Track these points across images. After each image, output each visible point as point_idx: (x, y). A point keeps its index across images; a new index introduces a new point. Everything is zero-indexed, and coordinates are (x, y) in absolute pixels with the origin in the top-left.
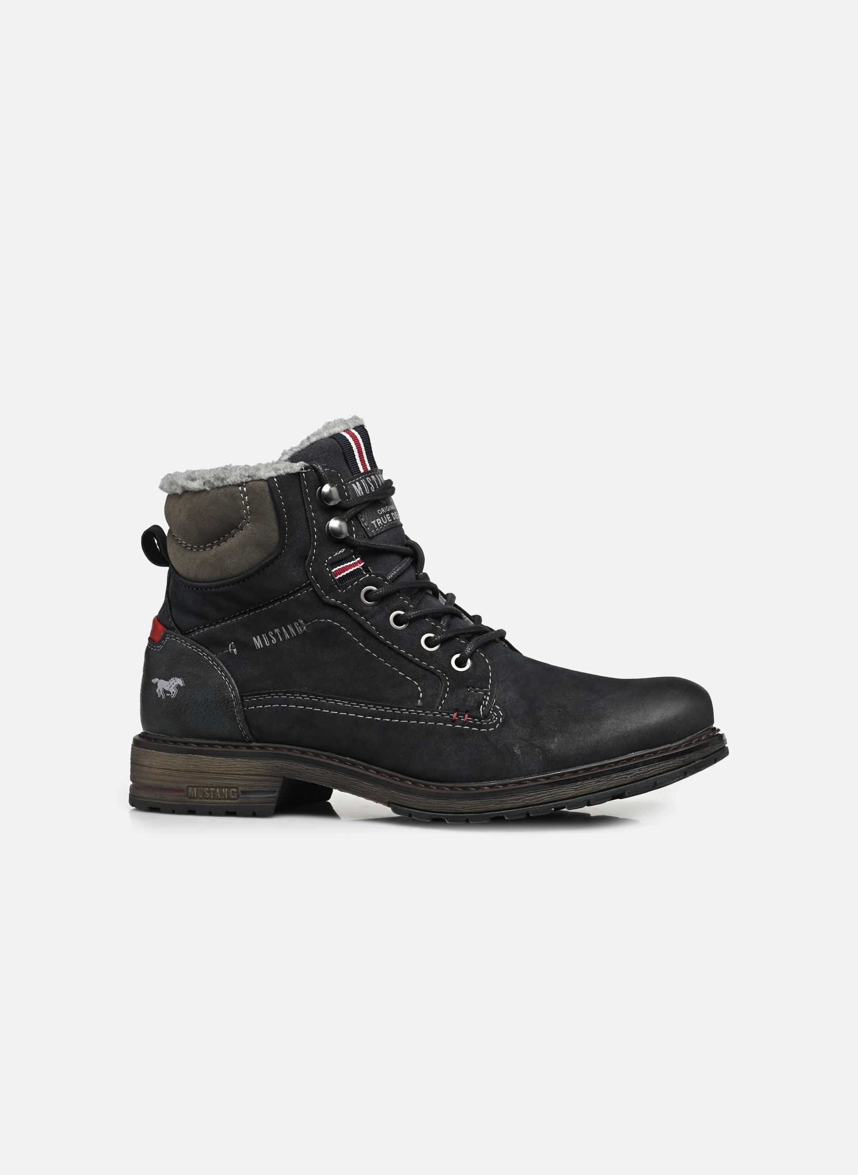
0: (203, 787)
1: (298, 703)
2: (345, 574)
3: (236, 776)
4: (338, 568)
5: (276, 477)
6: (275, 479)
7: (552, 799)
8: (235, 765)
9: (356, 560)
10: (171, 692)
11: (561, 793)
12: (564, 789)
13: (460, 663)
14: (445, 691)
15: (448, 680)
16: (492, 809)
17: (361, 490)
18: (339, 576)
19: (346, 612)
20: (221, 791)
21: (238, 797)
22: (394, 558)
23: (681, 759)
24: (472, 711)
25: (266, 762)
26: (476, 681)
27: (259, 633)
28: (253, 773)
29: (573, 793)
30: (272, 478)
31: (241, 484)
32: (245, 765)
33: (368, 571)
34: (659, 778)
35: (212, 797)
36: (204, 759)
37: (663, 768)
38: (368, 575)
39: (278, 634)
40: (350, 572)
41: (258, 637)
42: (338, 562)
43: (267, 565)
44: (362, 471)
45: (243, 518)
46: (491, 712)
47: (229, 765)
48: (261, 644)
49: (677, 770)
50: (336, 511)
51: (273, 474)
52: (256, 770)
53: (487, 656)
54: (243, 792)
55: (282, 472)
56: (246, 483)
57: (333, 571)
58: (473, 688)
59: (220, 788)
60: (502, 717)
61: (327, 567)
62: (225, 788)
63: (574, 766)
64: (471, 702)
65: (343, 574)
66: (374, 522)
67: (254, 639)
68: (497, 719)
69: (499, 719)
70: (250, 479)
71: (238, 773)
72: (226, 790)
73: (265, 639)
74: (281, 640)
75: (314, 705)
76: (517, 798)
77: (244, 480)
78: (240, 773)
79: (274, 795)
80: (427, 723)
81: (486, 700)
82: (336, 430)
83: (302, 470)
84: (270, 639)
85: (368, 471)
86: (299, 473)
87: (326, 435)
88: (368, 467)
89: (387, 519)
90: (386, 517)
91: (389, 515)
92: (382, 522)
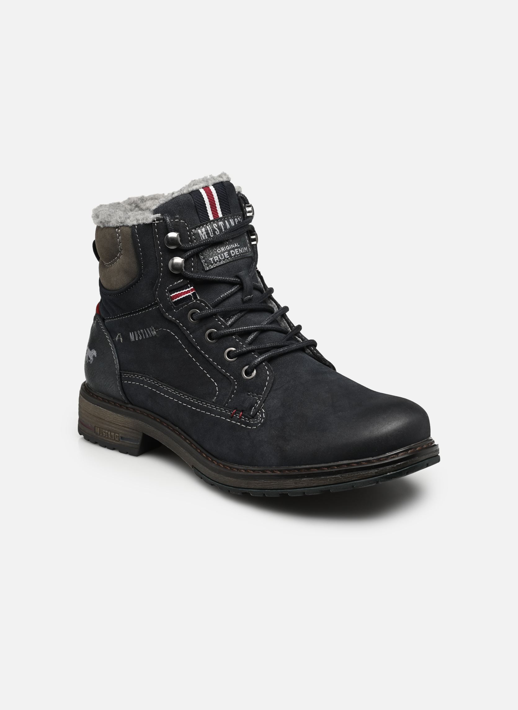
0: (102, 428)
1: (150, 385)
2: (179, 298)
3: (118, 426)
4: (176, 293)
5: (137, 225)
6: (136, 227)
7: (280, 487)
8: (117, 418)
9: (191, 288)
10: (91, 359)
11: (286, 485)
12: (288, 481)
13: (248, 373)
14: (233, 392)
15: (236, 385)
16: (243, 487)
17: (205, 234)
18: (175, 300)
19: (177, 326)
20: (111, 433)
21: (119, 441)
22: (223, 286)
23: (375, 471)
24: (245, 411)
25: (133, 420)
26: (255, 388)
27: (133, 330)
28: (126, 426)
29: (293, 485)
30: (134, 226)
31: (117, 227)
32: (122, 420)
33: (195, 298)
34: (356, 483)
35: (106, 437)
36: (102, 410)
37: (359, 476)
38: (195, 301)
39: (143, 333)
40: (183, 297)
41: (133, 333)
42: (177, 288)
43: (132, 286)
44: (211, 218)
45: (118, 251)
46: (258, 414)
47: (114, 418)
48: (134, 338)
49: (370, 479)
50: (178, 252)
51: (135, 223)
52: (128, 425)
53: (269, 369)
54: (122, 438)
55: (140, 222)
56: (121, 227)
57: (172, 295)
58: (252, 393)
59: (111, 432)
60: (264, 418)
61: (167, 292)
62: (113, 432)
63: (300, 465)
64: (247, 405)
65: (178, 299)
66: (211, 259)
67: (130, 333)
68: (260, 419)
69: (262, 420)
70: (122, 225)
71: (118, 424)
72: (113, 434)
73: (136, 335)
74: (144, 338)
75: (157, 388)
76: (257, 482)
77: (118, 225)
78: (120, 424)
79: (138, 444)
80: (215, 416)
81: (257, 403)
82: (195, 188)
83: (154, 221)
84: (139, 336)
85: (217, 219)
86: (151, 223)
87: (185, 192)
88: (220, 215)
89: (224, 256)
90: (224, 254)
91: (227, 252)
92: (219, 259)
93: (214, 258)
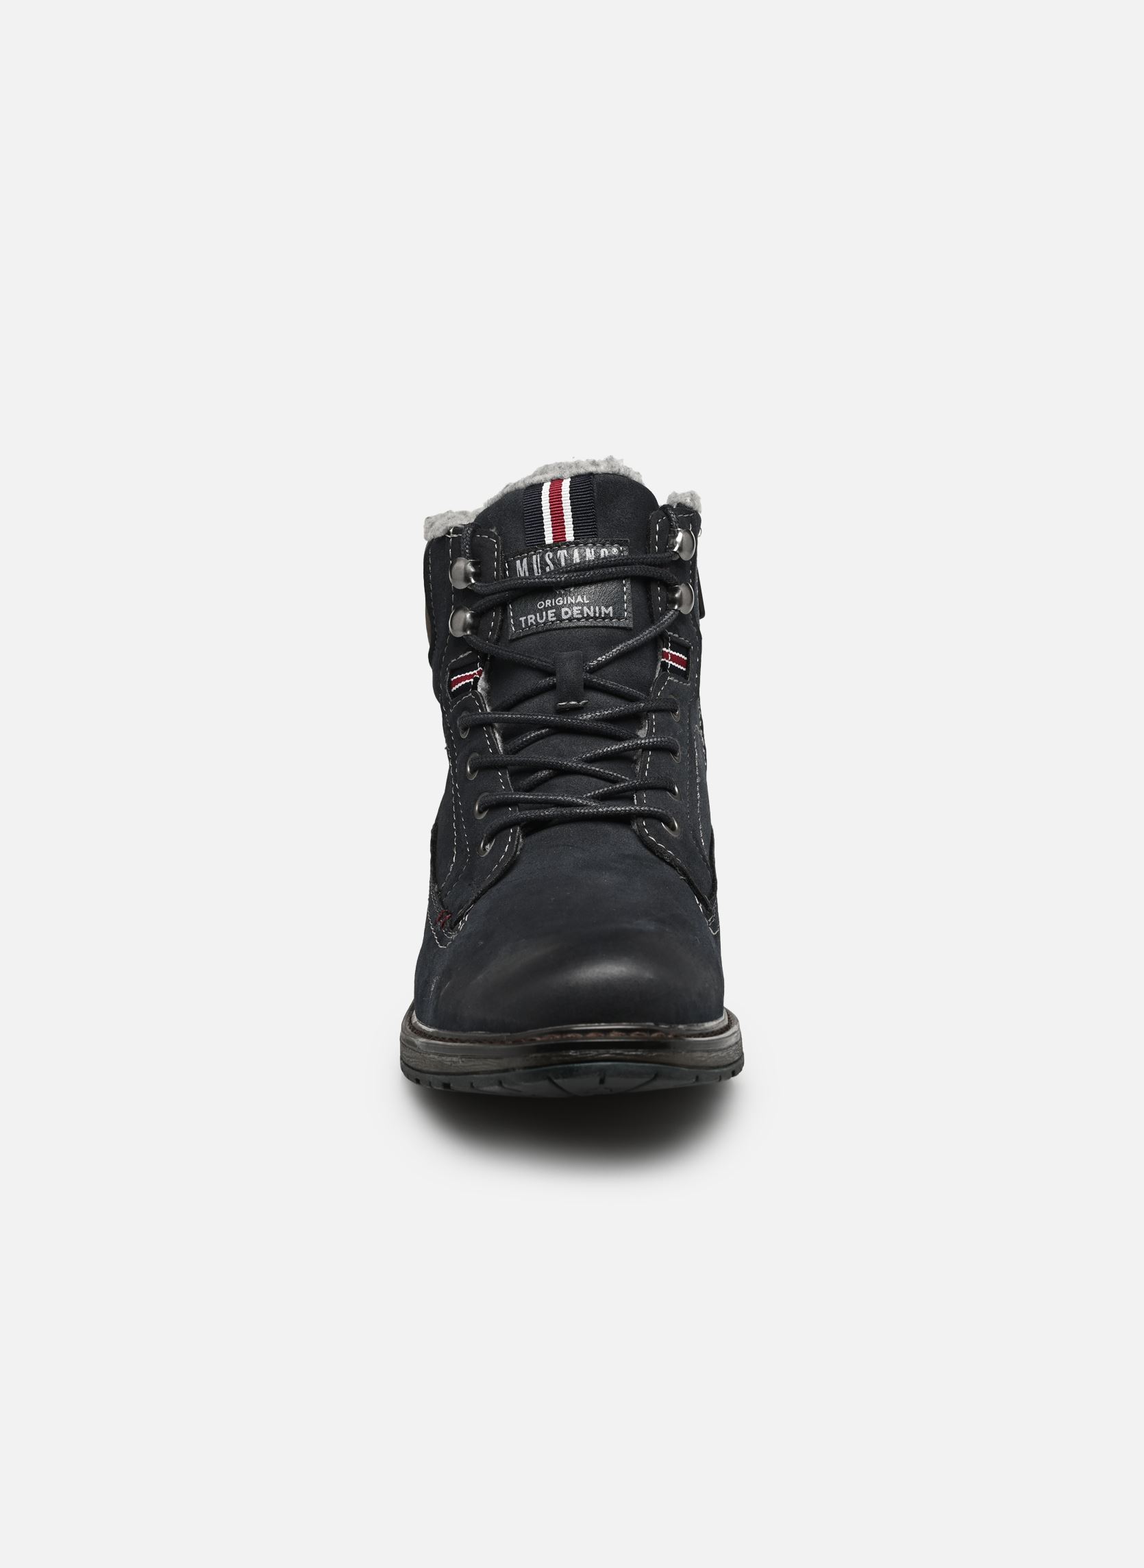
4: (458, 676)
9: (476, 671)
15: (466, 864)
17: (527, 570)
33: (475, 688)
38: (470, 695)
44: (549, 539)
46: (460, 922)
50: (470, 597)
53: (513, 842)
57: (452, 680)
60: (459, 932)
61: (447, 673)
82: (535, 480)
83: (449, 533)
85: (560, 542)
86: (444, 537)
87: (522, 485)
88: (570, 536)
89: (547, 616)
90: (547, 613)
91: (554, 611)
92: (536, 620)
93: (527, 618)
